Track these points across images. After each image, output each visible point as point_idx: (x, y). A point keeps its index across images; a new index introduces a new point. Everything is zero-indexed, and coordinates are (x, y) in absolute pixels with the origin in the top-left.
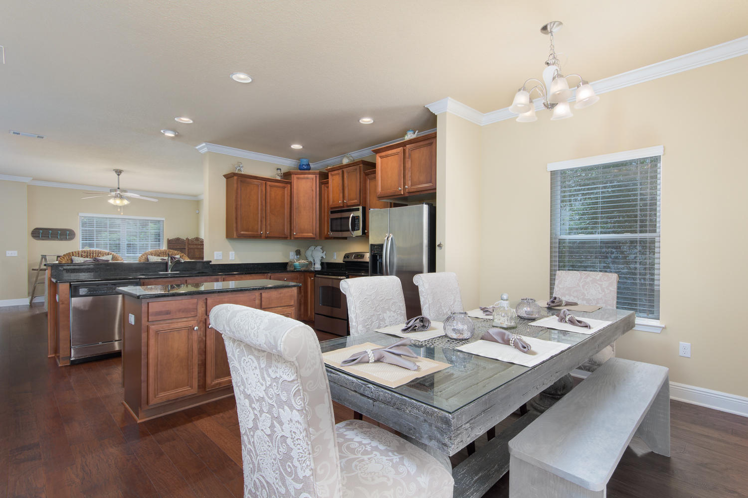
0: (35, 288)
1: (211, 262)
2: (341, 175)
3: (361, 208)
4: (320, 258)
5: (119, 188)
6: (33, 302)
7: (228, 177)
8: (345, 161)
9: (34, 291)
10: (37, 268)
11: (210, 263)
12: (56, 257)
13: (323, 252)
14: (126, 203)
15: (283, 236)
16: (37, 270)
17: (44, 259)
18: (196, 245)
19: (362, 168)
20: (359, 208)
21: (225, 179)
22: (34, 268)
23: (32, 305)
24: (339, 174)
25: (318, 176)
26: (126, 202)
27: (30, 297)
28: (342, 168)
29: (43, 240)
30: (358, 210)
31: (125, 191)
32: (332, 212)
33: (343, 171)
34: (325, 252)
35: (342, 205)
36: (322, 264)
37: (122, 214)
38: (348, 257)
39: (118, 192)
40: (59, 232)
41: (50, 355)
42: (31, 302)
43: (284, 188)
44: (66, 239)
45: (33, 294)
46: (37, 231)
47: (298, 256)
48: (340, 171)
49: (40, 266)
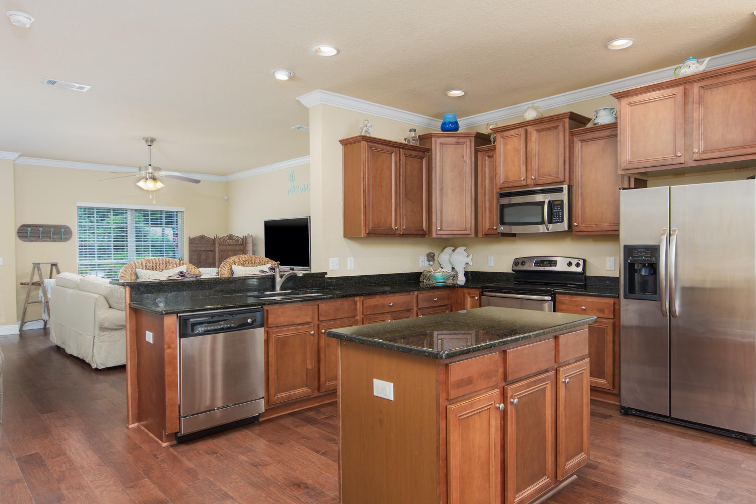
0: (25, 309)
1: (326, 273)
2: (523, 137)
3: (565, 187)
4: (464, 265)
5: (150, 165)
6: (24, 329)
7: (345, 143)
8: (531, 115)
9: (24, 313)
10: (27, 280)
11: (326, 276)
12: (50, 265)
13: (467, 256)
14: (160, 187)
15: (422, 233)
16: (28, 284)
17: (36, 269)
18: (230, 245)
19: (567, 125)
20: (562, 188)
21: (341, 147)
22: (23, 282)
23: (22, 335)
24: (519, 135)
25: (473, 139)
26: (159, 185)
27: (20, 322)
28: (524, 125)
29: (32, 241)
30: (561, 190)
31: (159, 169)
32: (503, 195)
33: (526, 131)
34: (471, 256)
35: (525, 184)
36: (466, 274)
37: (154, 202)
38: (523, 263)
39: (150, 171)
40: (52, 230)
41: (132, 423)
42: (21, 330)
43: (422, 158)
44: (61, 240)
45: (23, 318)
46: (25, 228)
47: (431, 263)
48: (522, 131)
49: (32, 278)
